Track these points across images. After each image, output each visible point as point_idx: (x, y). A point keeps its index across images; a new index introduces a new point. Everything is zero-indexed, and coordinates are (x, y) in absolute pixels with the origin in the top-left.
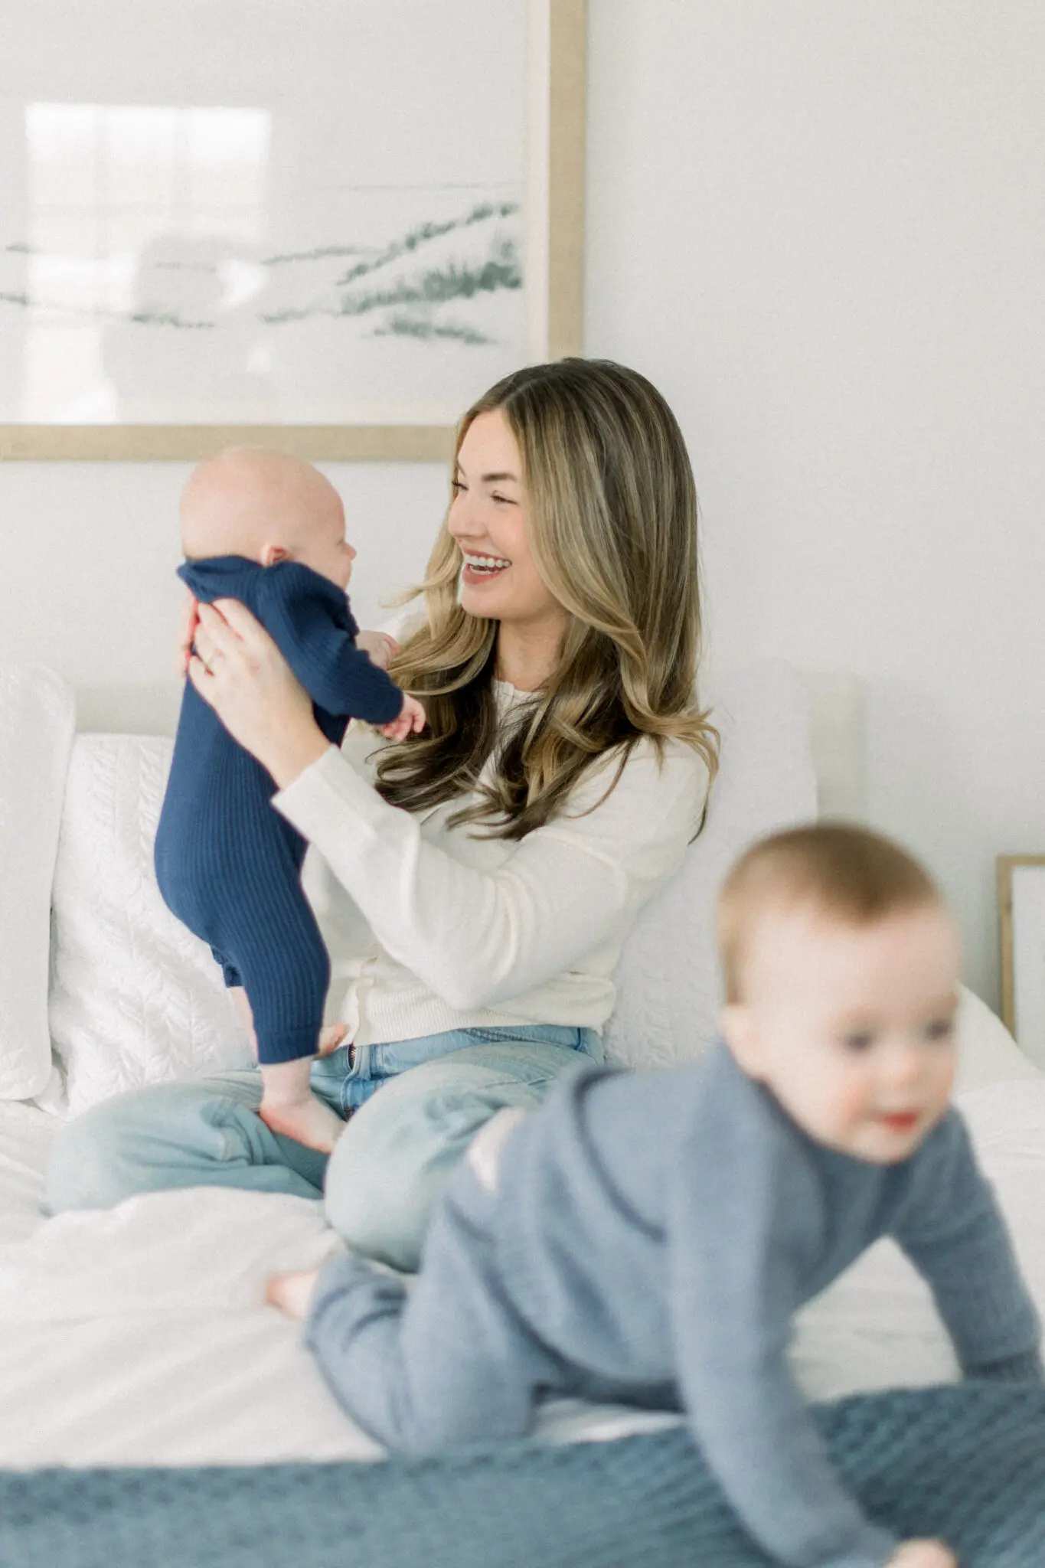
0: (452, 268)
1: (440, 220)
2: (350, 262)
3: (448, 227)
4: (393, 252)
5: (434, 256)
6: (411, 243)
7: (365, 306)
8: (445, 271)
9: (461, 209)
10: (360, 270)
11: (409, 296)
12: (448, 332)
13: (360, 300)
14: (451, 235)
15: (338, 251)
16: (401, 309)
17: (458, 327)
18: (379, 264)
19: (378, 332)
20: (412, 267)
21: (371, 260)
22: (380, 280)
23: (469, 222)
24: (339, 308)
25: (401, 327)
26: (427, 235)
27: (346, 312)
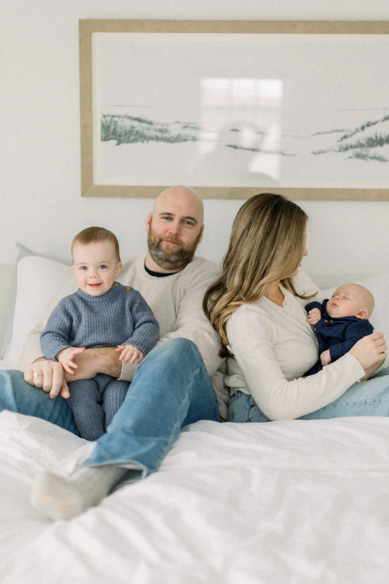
0: (376, 137)
1: (373, 120)
2: (342, 134)
3: (376, 123)
4: (357, 131)
5: (370, 132)
6: (363, 128)
7: (346, 149)
8: (374, 138)
9: (381, 117)
10: (345, 137)
11: (361, 146)
12: (375, 158)
13: (345, 147)
14: (377, 125)
15: (338, 131)
16: (358, 150)
17: (377, 156)
18: (351, 135)
19: (350, 158)
20: (362, 136)
21: (349, 134)
22: (352, 141)
23: (383, 121)
24: (338, 149)
25: (358, 156)
26: (368, 125)
27: (340, 151)
